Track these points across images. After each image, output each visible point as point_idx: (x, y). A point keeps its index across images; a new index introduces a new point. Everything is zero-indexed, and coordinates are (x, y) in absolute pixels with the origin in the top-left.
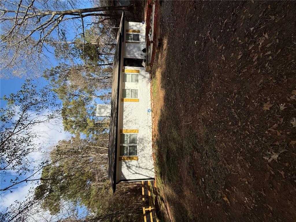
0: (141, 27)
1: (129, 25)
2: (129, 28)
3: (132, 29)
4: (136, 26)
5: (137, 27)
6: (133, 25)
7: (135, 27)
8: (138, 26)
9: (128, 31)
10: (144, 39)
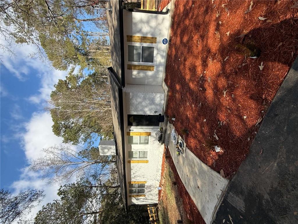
0: (159, 24)
1: (134, 21)
2: (134, 29)
3: (140, 31)
4: (148, 22)
5: (151, 27)
6: (141, 21)
7: (146, 25)
8: (153, 23)
9: (130, 38)
10: (162, 56)
